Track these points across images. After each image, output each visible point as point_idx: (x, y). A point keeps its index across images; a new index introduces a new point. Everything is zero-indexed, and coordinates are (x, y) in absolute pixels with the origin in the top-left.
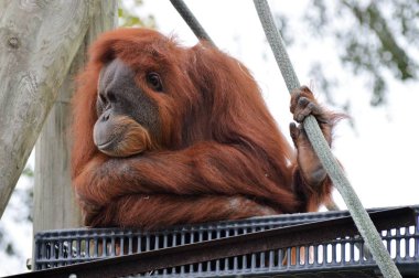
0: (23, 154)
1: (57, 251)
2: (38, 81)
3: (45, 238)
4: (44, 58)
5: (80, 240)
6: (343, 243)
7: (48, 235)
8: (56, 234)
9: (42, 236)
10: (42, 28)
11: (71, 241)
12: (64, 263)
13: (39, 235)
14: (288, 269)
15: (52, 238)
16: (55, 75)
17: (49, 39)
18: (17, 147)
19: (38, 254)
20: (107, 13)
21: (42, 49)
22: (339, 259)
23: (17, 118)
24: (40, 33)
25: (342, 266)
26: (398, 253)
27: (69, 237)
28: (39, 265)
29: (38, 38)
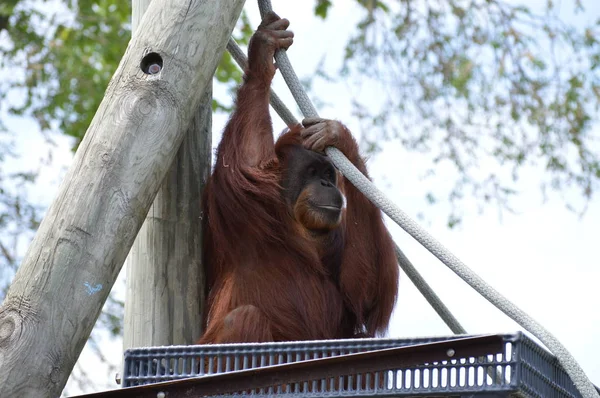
0: (113, 269)
1: (145, 368)
2: (129, 196)
3: (134, 356)
4: (136, 174)
5: (169, 358)
6: (431, 369)
7: (138, 352)
8: (145, 352)
9: (132, 353)
10: (135, 144)
11: (160, 358)
12: (152, 380)
13: (128, 351)
14: (375, 393)
15: (140, 355)
16: (146, 191)
17: (142, 155)
18: (107, 262)
19: (128, 372)
20: (201, 129)
21: (135, 165)
22: (426, 385)
23: (108, 233)
24: (133, 149)
25: (430, 391)
26: (485, 380)
27: (158, 355)
28: (127, 382)
29: (131, 154)
